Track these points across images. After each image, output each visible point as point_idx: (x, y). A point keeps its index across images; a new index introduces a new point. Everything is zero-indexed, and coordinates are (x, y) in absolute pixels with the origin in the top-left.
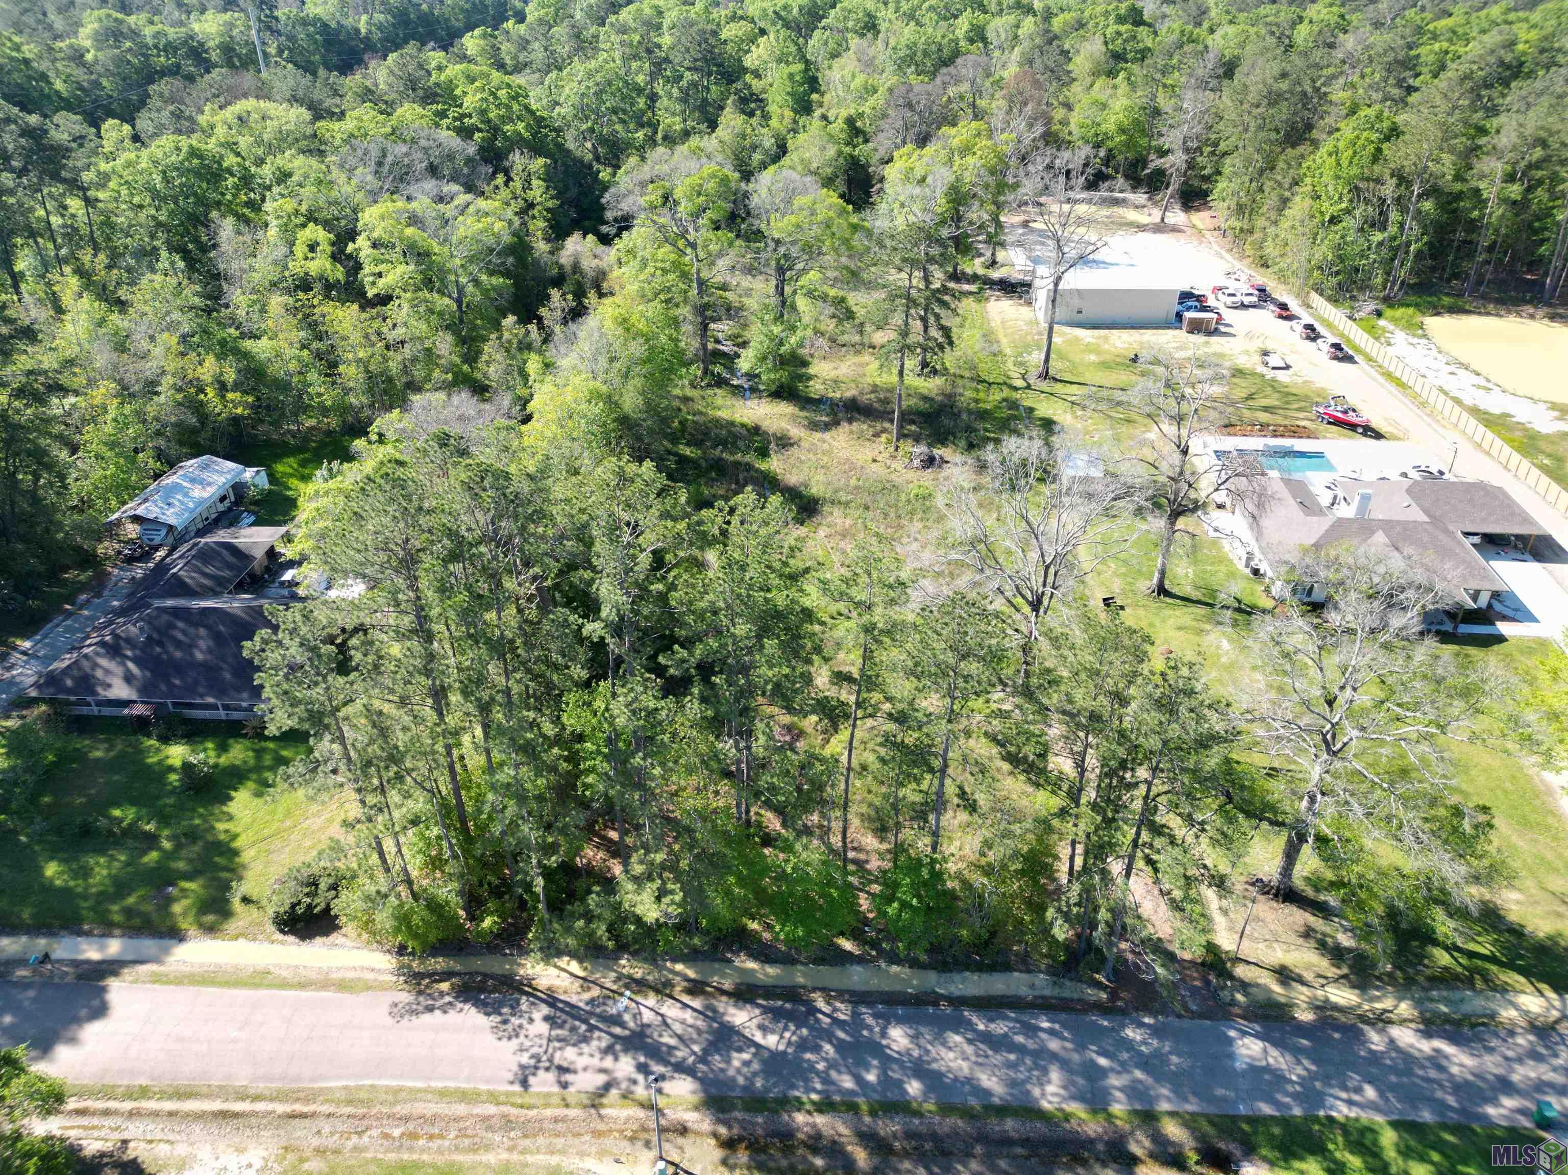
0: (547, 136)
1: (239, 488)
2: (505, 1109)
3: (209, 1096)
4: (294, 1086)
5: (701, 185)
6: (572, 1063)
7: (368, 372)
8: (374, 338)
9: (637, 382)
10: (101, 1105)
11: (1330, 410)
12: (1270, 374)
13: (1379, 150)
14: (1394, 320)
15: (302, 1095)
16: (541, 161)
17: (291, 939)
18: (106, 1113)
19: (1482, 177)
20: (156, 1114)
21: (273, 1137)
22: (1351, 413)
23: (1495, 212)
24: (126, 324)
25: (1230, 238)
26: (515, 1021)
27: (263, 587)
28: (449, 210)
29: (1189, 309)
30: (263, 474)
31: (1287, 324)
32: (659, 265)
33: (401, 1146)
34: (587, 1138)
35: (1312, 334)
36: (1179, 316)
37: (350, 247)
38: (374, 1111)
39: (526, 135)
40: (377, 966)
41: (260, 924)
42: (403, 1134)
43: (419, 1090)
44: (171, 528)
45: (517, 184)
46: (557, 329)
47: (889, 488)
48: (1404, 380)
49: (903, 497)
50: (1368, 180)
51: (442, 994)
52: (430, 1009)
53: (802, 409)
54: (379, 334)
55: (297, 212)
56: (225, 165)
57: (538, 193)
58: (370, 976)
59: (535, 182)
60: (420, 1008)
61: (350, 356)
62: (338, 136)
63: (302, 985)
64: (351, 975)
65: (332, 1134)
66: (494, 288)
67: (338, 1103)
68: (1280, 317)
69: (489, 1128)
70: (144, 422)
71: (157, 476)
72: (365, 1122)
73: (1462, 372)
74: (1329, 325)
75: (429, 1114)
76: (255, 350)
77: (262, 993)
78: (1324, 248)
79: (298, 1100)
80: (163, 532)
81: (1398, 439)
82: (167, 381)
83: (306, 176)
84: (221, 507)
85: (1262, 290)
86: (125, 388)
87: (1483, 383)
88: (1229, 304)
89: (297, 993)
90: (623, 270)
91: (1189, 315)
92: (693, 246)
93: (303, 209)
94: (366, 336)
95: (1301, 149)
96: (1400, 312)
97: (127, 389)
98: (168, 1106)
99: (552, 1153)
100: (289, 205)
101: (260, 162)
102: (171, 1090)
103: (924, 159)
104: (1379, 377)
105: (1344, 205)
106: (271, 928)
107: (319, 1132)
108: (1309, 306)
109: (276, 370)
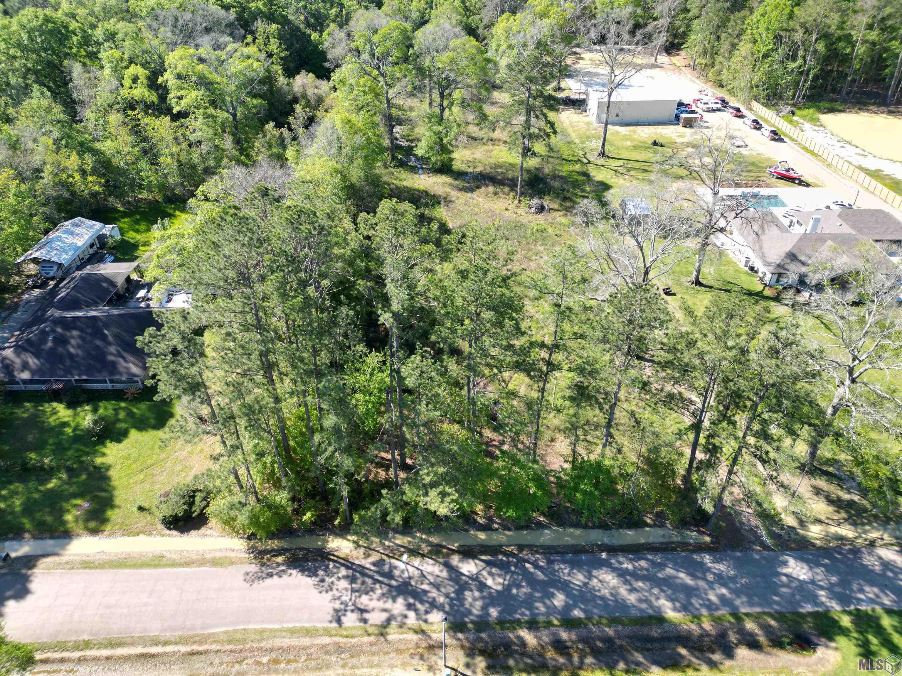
0: (276, 10)
1: (101, 239)
2: (337, 639)
3: (133, 644)
4: (191, 633)
5: (389, 34)
6: (367, 606)
7: (179, 161)
8: (181, 139)
9: (358, 162)
10: (57, 655)
11: (778, 170)
12: (736, 151)
13: (792, 11)
14: (804, 117)
15: (197, 639)
16: (275, 26)
17: (175, 533)
18: (62, 660)
19: (853, 27)
20: (96, 659)
21: (180, 669)
22: (791, 171)
23: (861, 50)
24: (16, 132)
25: (698, 70)
26: (328, 580)
27: (126, 302)
28: (223, 55)
29: (683, 112)
30: (117, 229)
31: (741, 120)
32: (362, 89)
33: (269, 670)
34: (393, 655)
35: (757, 125)
36: (677, 117)
37: (160, 80)
38: (248, 646)
39: (264, 9)
40: (236, 548)
41: (153, 524)
42: (269, 661)
43: (276, 630)
44: (60, 265)
45: (260, 41)
46: (301, 130)
47: (518, 226)
48: (816, 151)
49: (529, 231)
50: (786, 30)
51: (278, 565)
52: (271, 575)
53: (456, 179)
54: (184, 137)
55: (122, 60)
56: (71, 28)
57: (275, 46)
58: (232, 555)
59: (272, 40)
60: (264, 575)
61: (167, 151)
62: (144, 10)
63: (188, 564)
64: (218, 555)
65: (221, 664)
66: (255, 107)
67: (222, 642)
68: (736, 116)
69: (327, 653)
70: (35, 196)
71: (46, 232)
72: (243, 655)
73: (847, 146)
74: (766, 121)
75: (285, 646)
76: (103, 149)
77: (161, 571)
78: (760, 73)
79: (194, 642)
80: (55, 268)
81: (820, 186)
82: (48, 170)
83: (126, 34)
84: (91, 251)
85: (723, 101)
86: (19, 174)
87: (862, 152)
88: (705, 109)
89: (185, 569)
90: (337, 93)
91: (684, 116)
92: (384, 75)
93: (126, 56)
94: (176, 139)
95: (743, 13)
96: (806, 112)
97: (21, 175)
98: (105, 653)
99: (372, 667)
100: (117, 54)
101: (93, 27)
102: (106, 642)
103: (517, 22)
104: (801, 151)
105: (770, 47)
106: (160, 527)
107: (212, 663)
108: (751, 110)
109: (118, 162)
